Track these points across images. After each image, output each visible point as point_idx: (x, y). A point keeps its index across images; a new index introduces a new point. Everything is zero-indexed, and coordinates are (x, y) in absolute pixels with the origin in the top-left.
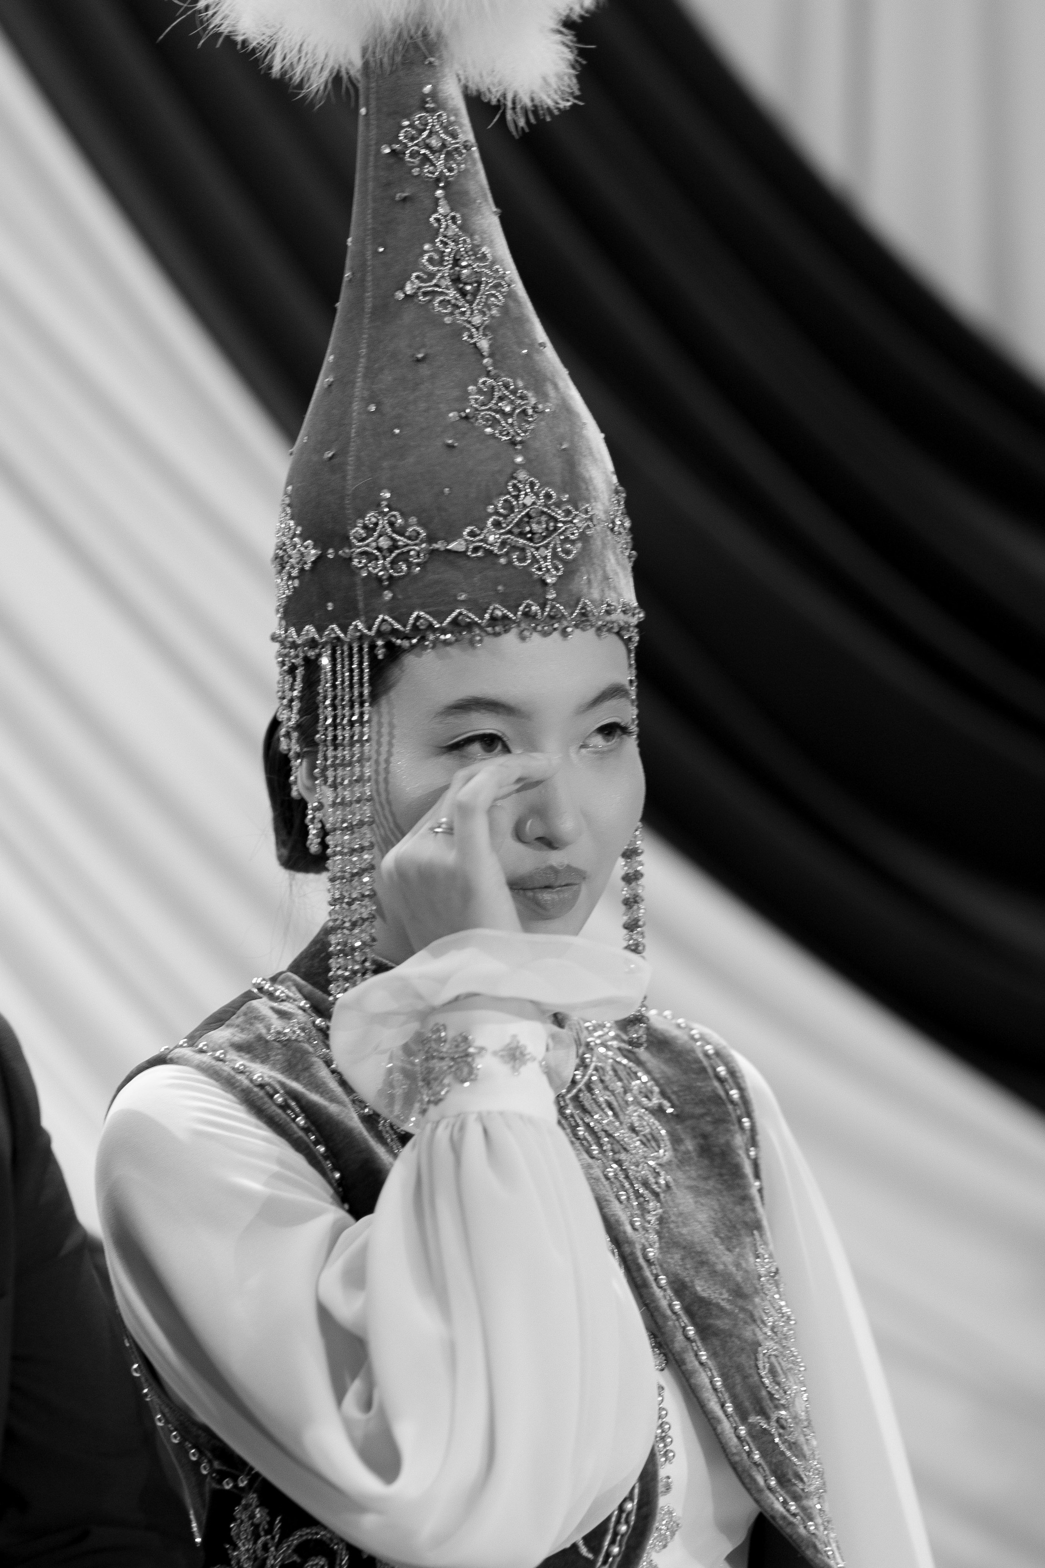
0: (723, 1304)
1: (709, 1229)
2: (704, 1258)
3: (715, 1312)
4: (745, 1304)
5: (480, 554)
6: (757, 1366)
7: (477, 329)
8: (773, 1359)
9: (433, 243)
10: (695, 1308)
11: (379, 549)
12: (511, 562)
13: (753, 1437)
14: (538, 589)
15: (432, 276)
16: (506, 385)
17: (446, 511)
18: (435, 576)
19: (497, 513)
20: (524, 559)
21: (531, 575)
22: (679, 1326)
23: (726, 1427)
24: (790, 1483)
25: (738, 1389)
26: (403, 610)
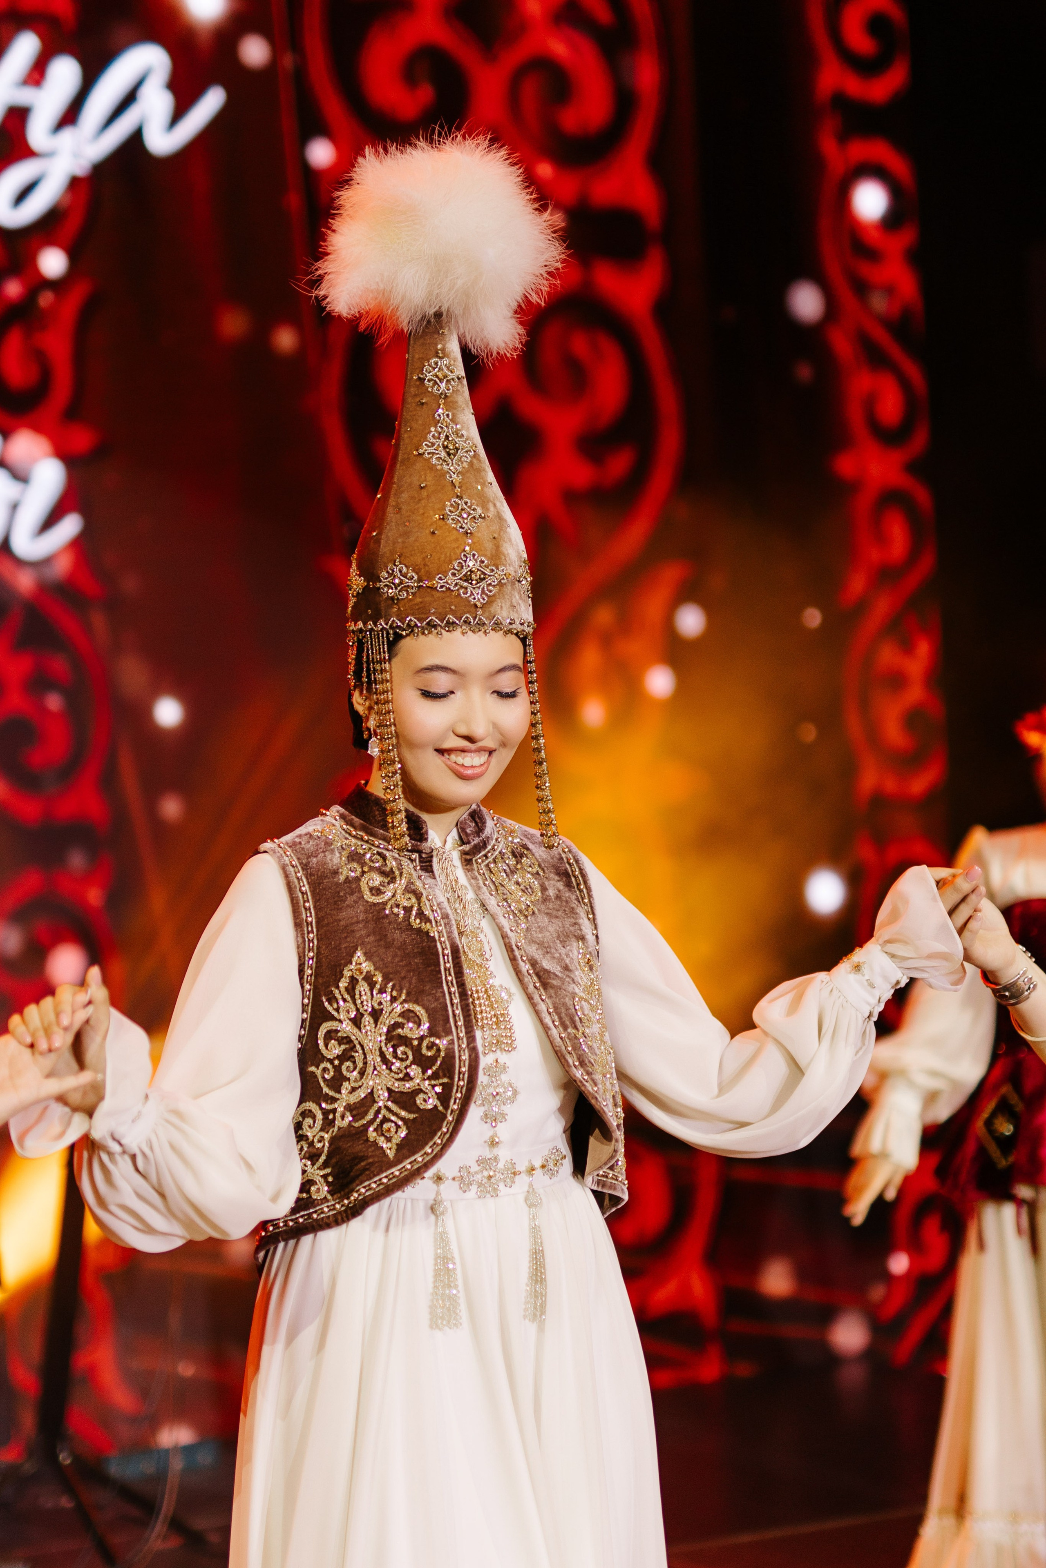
0: (557, 973)
1: (554, 936)
2: (548, 950)
3: (552, 976)
4: (569, 974)
5: (444, 589)
6: (574, 1004)
7: (454, 473)
8: (583, 1002)
9: (436, 427)
10: (542, 973)
11: (394, 584)
12: (459, 595)
13: (569, 1039)
14: (473, 609)
15: (433, 444)
16: (466, 503)
17: (428, 566)
18: (420, 600)
19: (454, 569)
20: (465, 593)
21: (469, 602)
22: (532, 981)
23: (554, 1032)
24: (586, 1064)
25: (563, 1015)
26: (403, 616)
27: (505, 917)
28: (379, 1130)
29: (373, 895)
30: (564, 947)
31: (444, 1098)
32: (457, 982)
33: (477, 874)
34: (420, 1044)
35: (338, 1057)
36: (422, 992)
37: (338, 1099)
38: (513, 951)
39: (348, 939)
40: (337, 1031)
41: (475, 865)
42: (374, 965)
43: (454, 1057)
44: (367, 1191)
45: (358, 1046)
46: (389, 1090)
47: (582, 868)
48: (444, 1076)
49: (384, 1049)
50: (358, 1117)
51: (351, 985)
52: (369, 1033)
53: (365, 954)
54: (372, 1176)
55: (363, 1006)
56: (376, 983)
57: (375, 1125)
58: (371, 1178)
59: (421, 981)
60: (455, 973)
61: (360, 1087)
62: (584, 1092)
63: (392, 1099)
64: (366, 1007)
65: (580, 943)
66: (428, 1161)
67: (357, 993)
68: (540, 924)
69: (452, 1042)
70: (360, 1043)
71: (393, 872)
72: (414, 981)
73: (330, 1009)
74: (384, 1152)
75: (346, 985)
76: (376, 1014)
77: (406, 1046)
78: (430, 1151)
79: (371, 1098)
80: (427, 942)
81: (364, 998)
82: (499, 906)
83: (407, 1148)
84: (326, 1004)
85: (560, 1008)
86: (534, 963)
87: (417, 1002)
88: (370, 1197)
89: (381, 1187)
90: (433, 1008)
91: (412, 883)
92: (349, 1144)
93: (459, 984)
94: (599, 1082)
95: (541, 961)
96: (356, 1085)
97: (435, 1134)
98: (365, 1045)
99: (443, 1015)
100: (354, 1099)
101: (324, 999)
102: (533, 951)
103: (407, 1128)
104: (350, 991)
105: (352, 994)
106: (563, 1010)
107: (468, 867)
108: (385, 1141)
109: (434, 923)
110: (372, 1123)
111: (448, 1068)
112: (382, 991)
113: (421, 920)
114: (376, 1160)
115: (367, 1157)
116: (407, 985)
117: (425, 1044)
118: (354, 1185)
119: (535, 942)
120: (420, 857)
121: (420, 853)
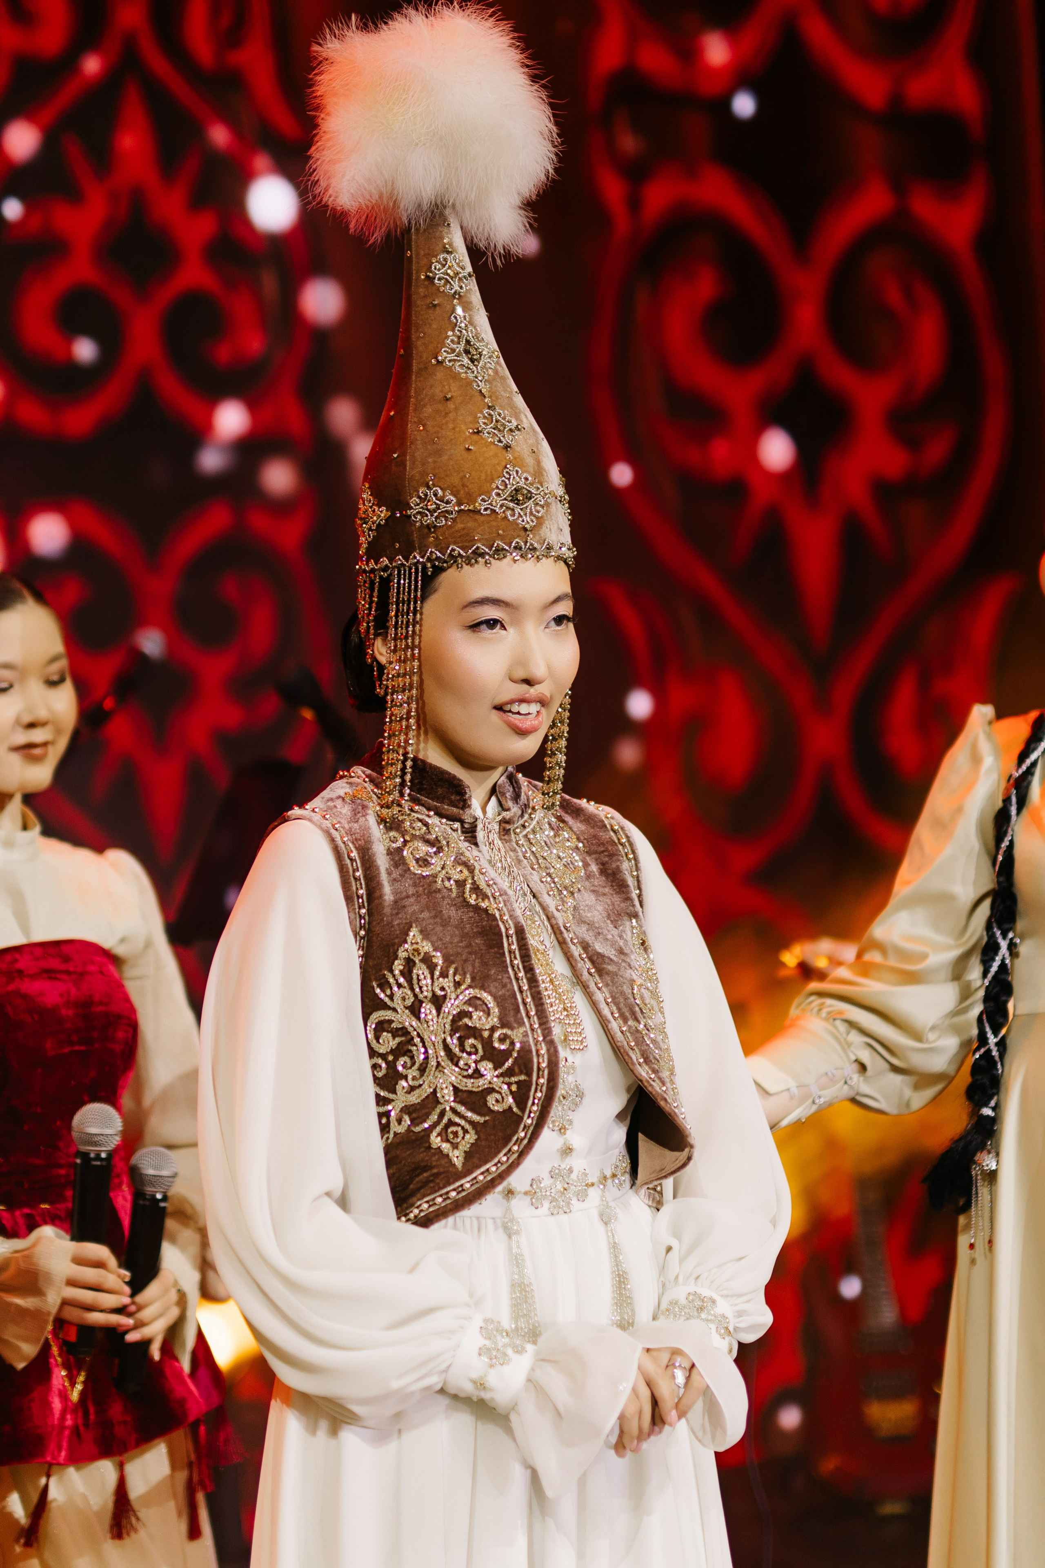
0: (612, 957)
1: (604, 915)
2: (600, 931)
3: (607, 960)
4: (625, 958)
5: (488, 512)
6: (633, 993)
7: (481, 381)
8: (643, 990)
9: (453, 331)
10: (595, 958)
11: (428, 510)
12: (506, 517)
13: (631, 1033)
14: (522, 533)
15: (453, 351)
16: (499, 415)
17: (467, 487)
18: (462, 526)
19: (497, 488)
20: (513, 515)
21: (518, 524)
22: (585, 966)
23: (614, 1026)
24: (651, 1061)
25: (622, 1005)
26: (443, 545)
27: (549, 895)
28: (444, 1134)
29: (420, 866)
30: (616, 927)
31: (521, 1097)
32: (524, 967)
33: (515, 846)
34: (491, 1036)
35: (392, 1051)
36: (487, 977)
37: (393, 1100)
38: (561, 933)
39: (400, 916)
40: (391, 1022)
41: (513, 835)
42: (433, 945)
43: (531, 1051)
44: (430, 1206)
45: (417, 1040)
46: (455, 1089)
47: (629, 835)
48: (521, 1073)
49: (449, 1039)
50: (419, 1121)
51: (407, 968)
52: (431, 1023)
53: (421, 932)
54: (437, 1188)
55: (422, 992)
56: (436, 965)
57: (438, 1129)
58: (436, 1192)
59: (485, 964)
60: (522, 957)
61: (420, 1085)
62: (651, 1093)
63: (458, 1100)
64: (425, 994)
65: (634, 921)
66: (504, 1171)
67: (415, 977)
68: (587, 902)
69: (526, 1035)
70: (419, 1035)
71: (439, 842)
72: (477, 964)
73: (382, 996)
74: (450, 1161)
75: (401, 967)
76: (438, 1002)
77: (476, 1038)
78: (505, 1159)
79: (433, 1099)
80: (487, 921)
81: (424, 982)
82: (542, 882)
83: (475, 1156)
84: (378, 991)
85: (618, 998)
86: (585, 946)
87: (483, 988)
88: (432, 1215)
89: (448, 1202)
90: (501, 996)
91: (462, 854)
92: (408, 1153)
93: (527, 969)
94: (667, 1080)
95: (593, 943)
96: (416, 1083)
97: (510, 1140)
98: (426, 1037)
99: (513, 1004)
100: (414, 1098)
101: (374, 984)
102: (583, 932)
103: (476, 1133)
104: (406, 976)
105: (408, 979)
106: (622, 1000)
107: (506, 837)
108: (451, 1149)
109: (492, 899)
110: (435, 1127)
111: (524, 1063)
112: (444, 975)
113: (477, 896)
114: (442, 1170)
115: (431, 1168)
116: (470, 968)
117: (496, 1035)
118: (414, 1199)
119: (584, 922)
120: (463, 827)
121: (462, 822)
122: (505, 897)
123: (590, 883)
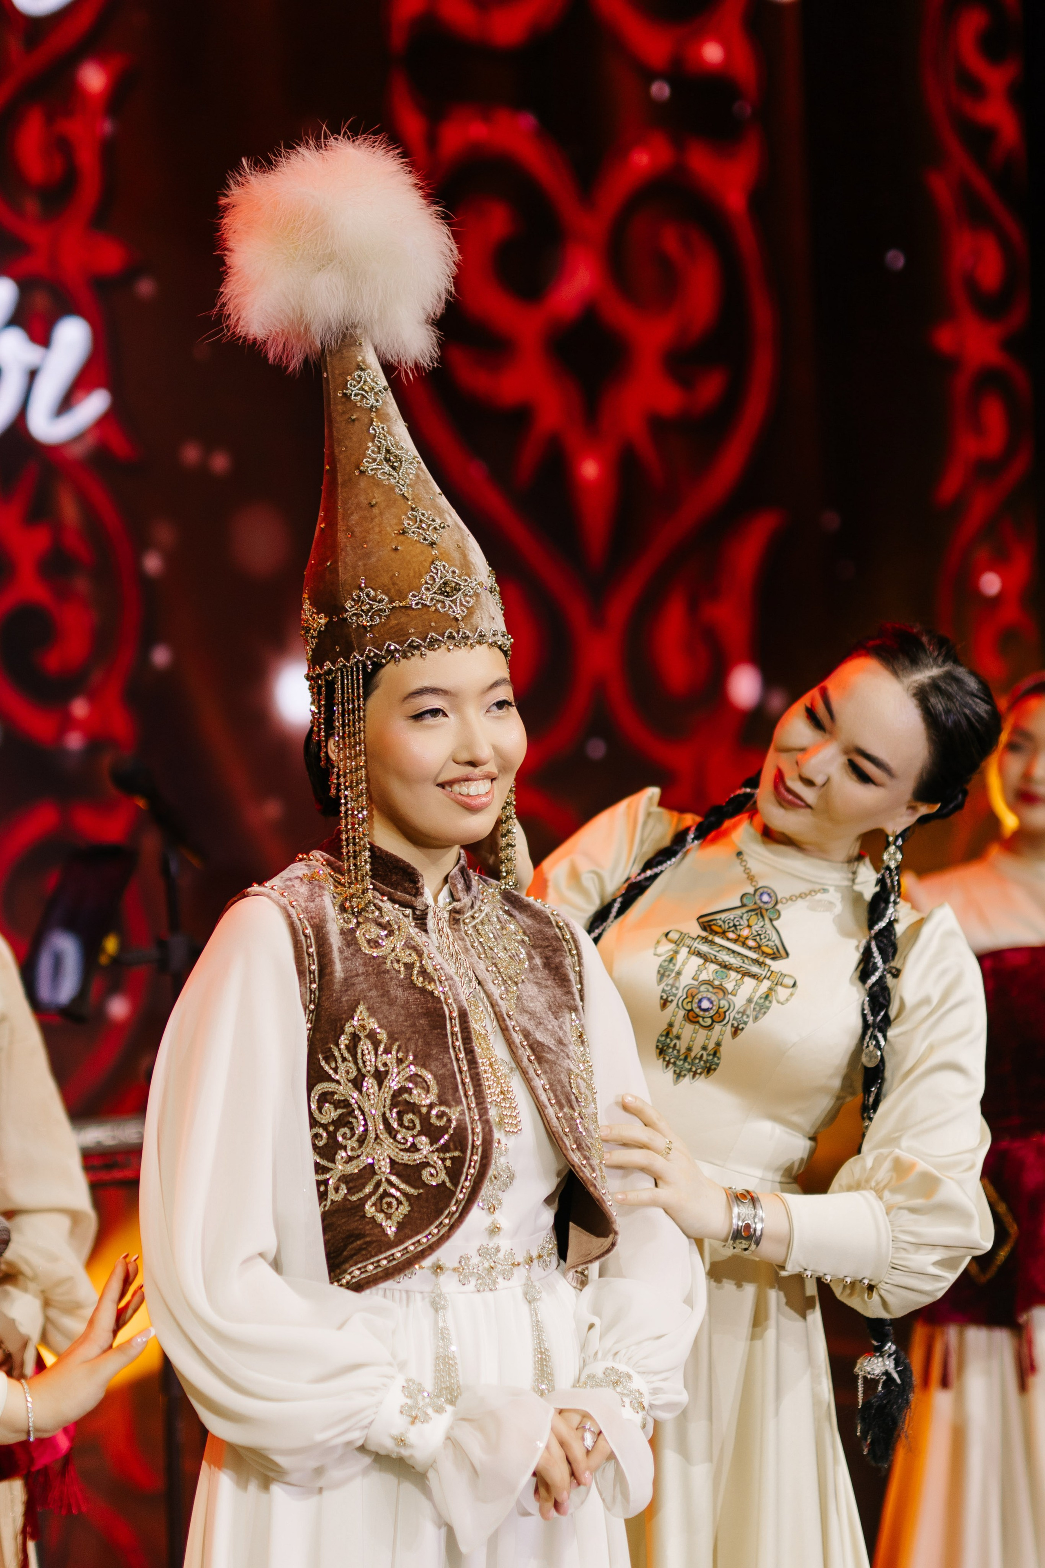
0: (551, 1046)
1: (546, 1006)
2: (541, 1021)
3: (546, 1049)
4: (564, 1049)
5: (419, 606)
6: (570, 1082)
7: (403, 486)
8: (579, 1080)
9: (373, 441)
10: (535, 1046)
11: (362, 611)
12: (437, 610)
13: (565, 1119)
14: (454, 623)
15: (374, 460)
16: (423, 515)
17: (397, 585)
18: (396, 622)
19: (426, 583)
20: (444, 607)
21: (449, 615)
22: (525, 1053)
23: (551, 1111)
24: (583, 1148)
25: (559, 1093)
26: (380, 643)
27: (494, 984)
28: (378, 1205)
29: (371, 947)
30: (556, 1018)
31: (454, 1173)
32: (465, 1049)
33: (464, 935)
34: (429, 1112)
35: (333, 1122)
36: (428, 1056)
37: (332, 1169)
38: (504, 1020)
39: (349, 993)
40: (333, 1093)
41: (462, 925)
42: (379, 1023)
43: (466, 1129)
44: (361, 1273)
45: (357, 1112)
46: (392, 1162)
47: (573, 932)
48: (456, 1149)
49: (388, 1114)
50: (355, 1190)
51: (352, 1042)
52: (372, 1097)
53: (368, 1009)
54: (369, 1256)
55: (365, 1067)
56: (380, 1042)
57: (373, 1199)
58: (368, 1259)
59: (427, 1044)
60: (463, 1039)
61: (359, 1156)
62: (582, 1178)
63: (394, 1172)
64: (369, 1068)
65: (573, 1014)
66: (434, 1243)
67: (359, 1051)
68: (530, 993)
69: (462, 1113)
70: (360, 1108)
71: (391, 926)
72: (420, 1043)
73: (327, 1068)
74: (383, 1230)
75: (347, 1042)
76: (380, 1077)
77: (414, 1114)
78: (436, 1231)
79: (370, 1170)
80: (432, 1003)
81: (368, 1057)
82: (488, 971)
83: (408, 1228)
84: (323, 1063)
85: (555, 1085)
86: (527, 1035)
87: (424, 1066)
88: (363, 1281)
89: (379, 1269)
90: (441, 1075)
91: (412, 939)
92: (344, 1220)
93: (468, 1050)
94: (597, 1168)
95: (534, 1032)
96: (355, 1154)
97: (441, 1213)
98: (366, 1110)
99: (452, 1083)
100: (353, 1168)
101: (320, 1057)
102: (524, 1020)
103: (410, 1205)
104: (351, 1049)
105: (353, 1053)
106: (559, 1088)
107: (455, 926)
108: (384, 1218)
109: (438, 983)
110: (371, 1197)
111: (459, 1139)
112: (387, 1051)
113: (424, 979)
114: (374, 1239)
115: (364, 1236)
116: (413, 1047)
117: (434, 1112)
118: (347, 1265)
119: (526, 1012)
120: (414, 913)
121: (414, 908)
122: (451, 982)
123: (534, 975)
